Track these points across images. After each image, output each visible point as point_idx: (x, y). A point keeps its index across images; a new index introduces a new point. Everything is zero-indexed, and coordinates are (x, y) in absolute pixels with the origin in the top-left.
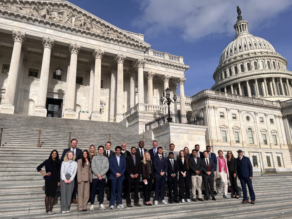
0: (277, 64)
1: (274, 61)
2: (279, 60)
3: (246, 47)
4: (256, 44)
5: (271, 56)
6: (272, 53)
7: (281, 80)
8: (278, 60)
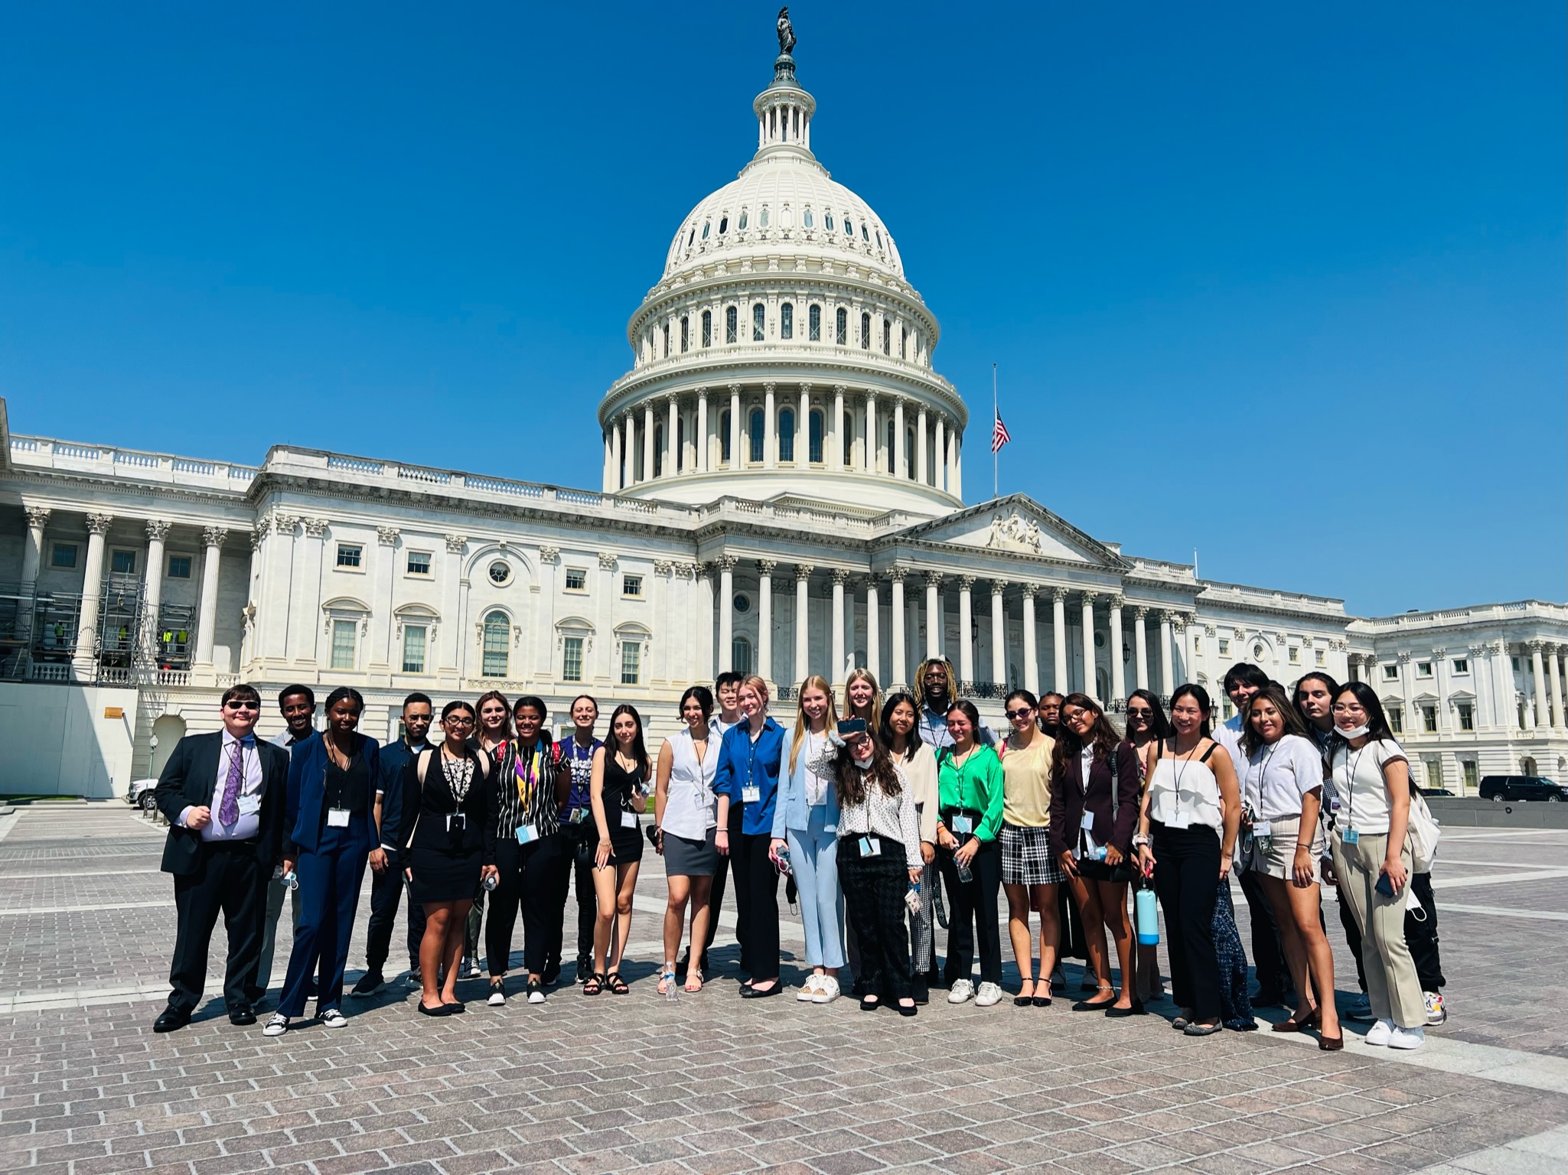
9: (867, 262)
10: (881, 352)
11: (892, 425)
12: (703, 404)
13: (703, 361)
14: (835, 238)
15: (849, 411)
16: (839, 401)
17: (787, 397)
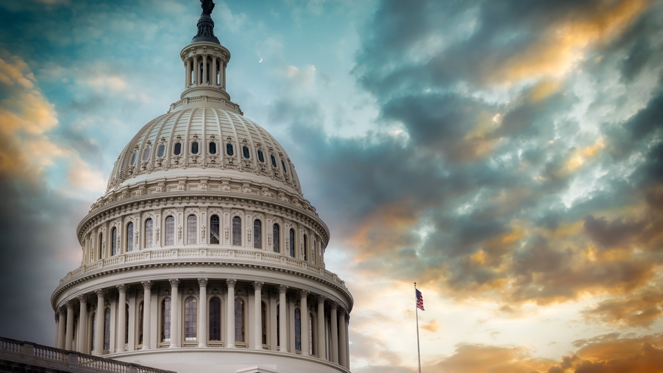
0: (302, 241)
1: (294, 226)
2: (307, 225)
3: (215, 152)
4: (246, 152)
5: (286, 210)
6: (291, 198)
7: (304, 302)
8: (305, 227)
9: (276, 184)
10: (287, 253)
11: (298, 312)
12: (147, 292)
13: (146, 260)
14: (251, 164)
15: (266, 301)
16: (258, 293)
17: (215, 290)
